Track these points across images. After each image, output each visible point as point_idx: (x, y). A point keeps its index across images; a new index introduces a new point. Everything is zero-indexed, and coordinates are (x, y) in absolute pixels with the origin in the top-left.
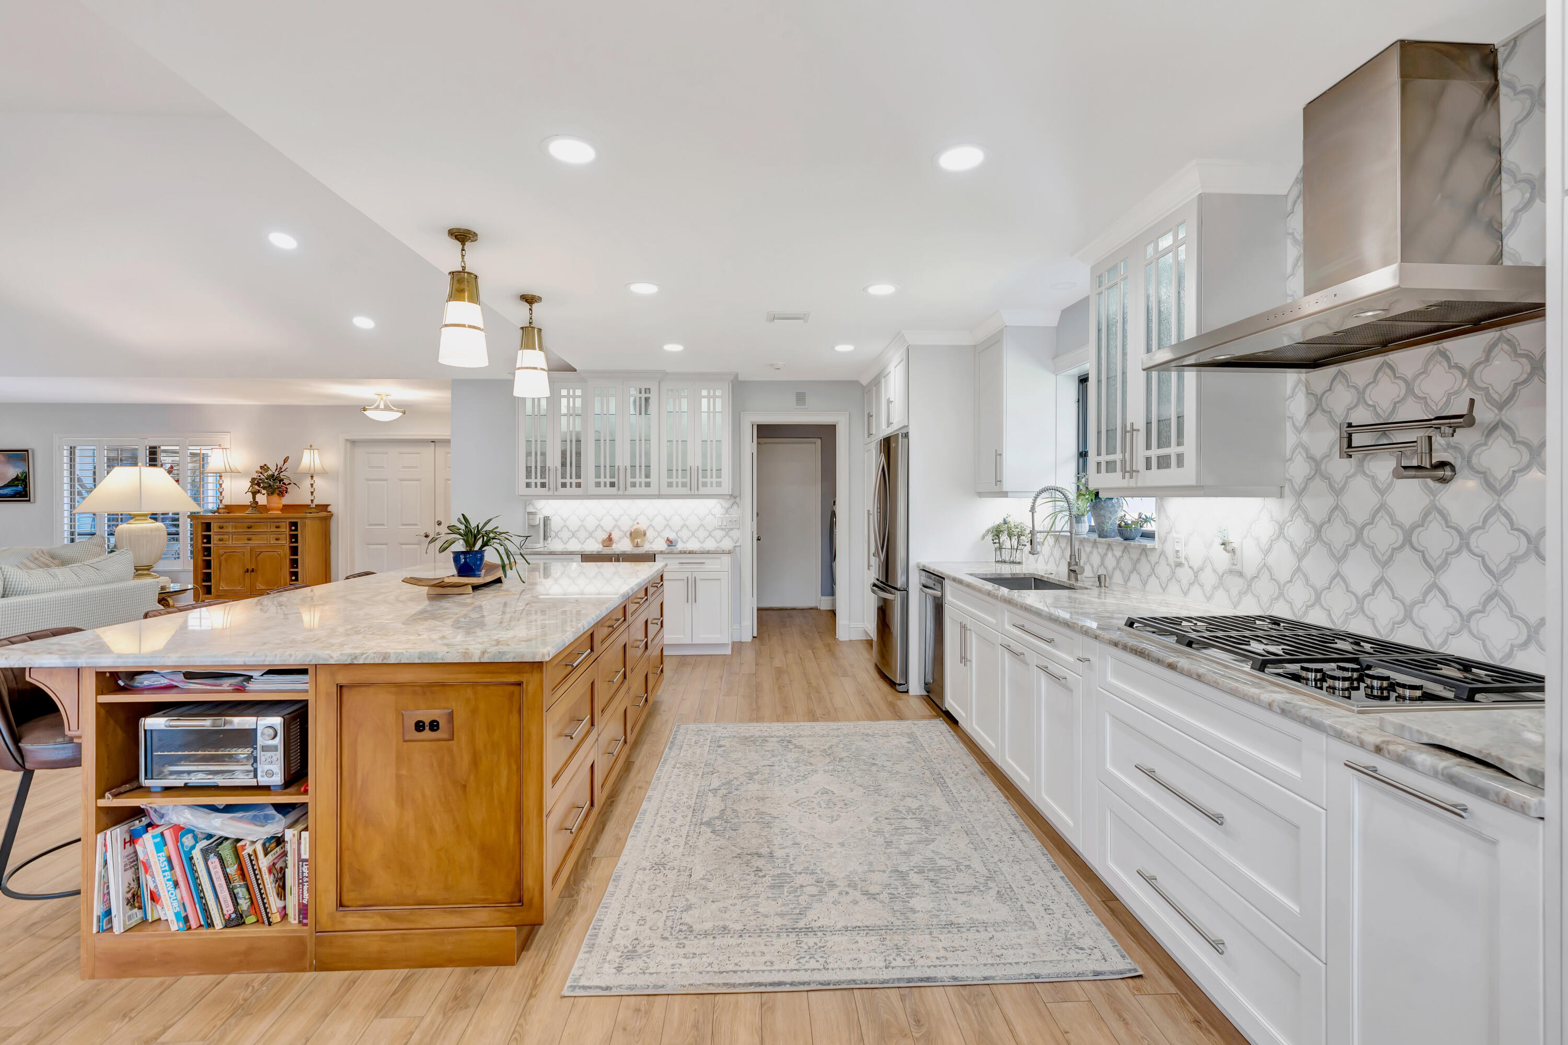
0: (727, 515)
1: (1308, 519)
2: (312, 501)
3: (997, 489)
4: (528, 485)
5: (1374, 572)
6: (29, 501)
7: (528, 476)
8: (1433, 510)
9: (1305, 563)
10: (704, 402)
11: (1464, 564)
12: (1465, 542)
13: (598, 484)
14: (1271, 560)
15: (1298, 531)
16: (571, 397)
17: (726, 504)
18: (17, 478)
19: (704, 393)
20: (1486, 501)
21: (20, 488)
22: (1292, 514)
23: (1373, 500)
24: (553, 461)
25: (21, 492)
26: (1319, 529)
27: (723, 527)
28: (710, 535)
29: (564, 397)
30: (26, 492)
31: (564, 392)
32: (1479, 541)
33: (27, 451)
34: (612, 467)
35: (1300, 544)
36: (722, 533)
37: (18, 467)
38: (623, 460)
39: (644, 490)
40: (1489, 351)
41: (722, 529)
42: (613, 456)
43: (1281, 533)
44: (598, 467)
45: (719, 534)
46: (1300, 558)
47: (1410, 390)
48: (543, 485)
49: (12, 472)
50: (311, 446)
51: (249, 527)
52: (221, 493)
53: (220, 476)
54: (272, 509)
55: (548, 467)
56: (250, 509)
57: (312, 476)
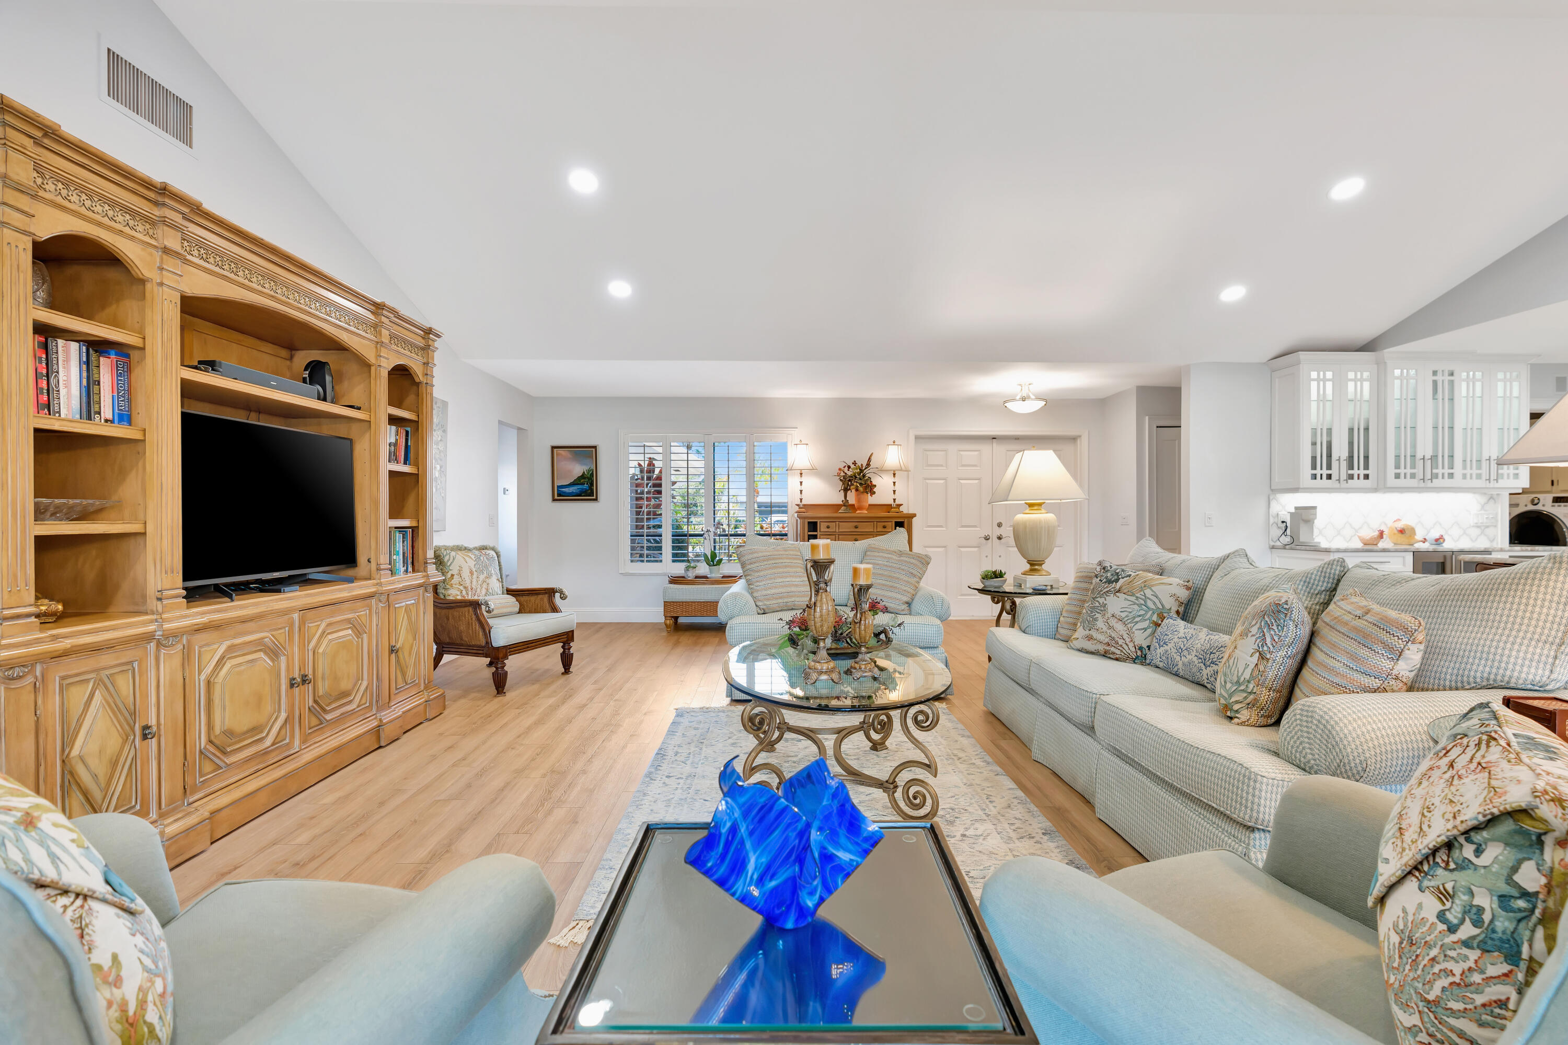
0: (1483, 512)
2: (894, 500)
4: (1314, 477)
6: (596, 499)
7: (1314, 467)
10: (1500, 385)
13: (1397, 476)
16: (1359, 380)
17: (1482, 500)
18: (583, 476)
19: (1500, 375)
21: (586, 486)
24: (1340, 450)
25: (586, 491)
27: (1479, 525)
28: (1465, 533)
29: (1351, 380)
30: (592, 490)
31: (1351, 375)
33: (595, 447)
34: (1413, 456)
36: (1478, 531)
37: (585, 464)
38: (1425, 449)
39: (1447, 482)
41: (1478, 527)
42: (1414, 446)
44: (1397, 457)
45: (1475, 532)
48: (1329, 477)
49: (578, 469)
50: (894, 442)
51: (856, 527)
52: (801, 491)
53: (801, 474)
54: (860, 508)
55: (1335, 456)
56: (843, 508)
57: (894, 474)
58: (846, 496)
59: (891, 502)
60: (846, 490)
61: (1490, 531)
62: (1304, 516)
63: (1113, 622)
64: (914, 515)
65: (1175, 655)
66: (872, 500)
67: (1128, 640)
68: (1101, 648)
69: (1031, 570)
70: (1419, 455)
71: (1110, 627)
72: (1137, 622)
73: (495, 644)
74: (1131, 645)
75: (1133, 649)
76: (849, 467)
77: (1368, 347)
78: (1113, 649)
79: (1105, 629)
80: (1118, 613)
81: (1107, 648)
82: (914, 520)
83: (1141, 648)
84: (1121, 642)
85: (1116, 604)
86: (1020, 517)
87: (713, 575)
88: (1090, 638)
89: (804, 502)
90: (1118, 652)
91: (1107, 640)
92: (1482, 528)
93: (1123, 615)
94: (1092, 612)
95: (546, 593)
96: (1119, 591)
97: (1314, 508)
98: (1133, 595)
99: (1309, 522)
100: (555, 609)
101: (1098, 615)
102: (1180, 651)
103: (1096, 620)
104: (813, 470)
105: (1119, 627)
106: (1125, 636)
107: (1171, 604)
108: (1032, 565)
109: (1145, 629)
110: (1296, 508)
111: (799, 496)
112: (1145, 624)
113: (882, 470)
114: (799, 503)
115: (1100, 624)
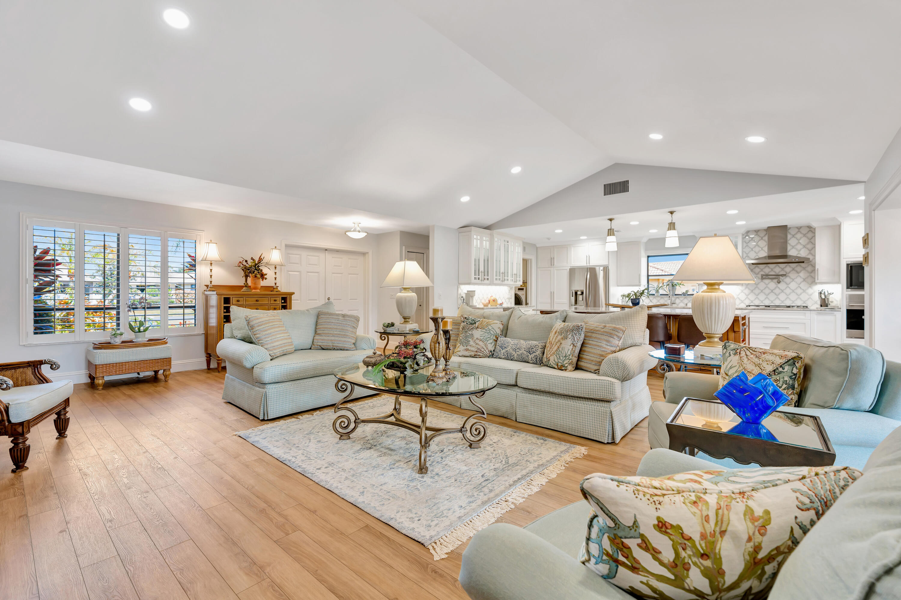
0: (511, 293)
1: (749, 289)
2: (277, 284)
3: (638, 284)
4: (475, 278)
5: (765, 297)
7: (475, 274)
8: (777, 287)
9: (749, 297)
10: (517, 248)
11: (782, 294)
12: (782, 291)
13: (496, 279)
14: (739, 296)
15: (747, 291)
16: (486, 240)
17: (511, 288)
19: (516, 244)
20: (786, 286)
22: (746, 288)
23: (765, 286)
24: (482, 268)
26: (752, 291)
29: (484, 240)
31: (484, 238)
32: (785, 291)
35: (747, 293)
38: (502, 269)
39: (506, 282)
40: (786, 266)
42: (500, 268)
43: (742, 291)
44: (496, 272)
45: (507, 301)
46: (747, 295)
47: (772, 270)
48: (479, 279)
50: (276, 247)
51: (257, 301)
52: (211, 276)
53: (211, 264)
54: (255, 288)
55: (480, 271)
56: (244, 288)
57: (275, 268)
58: (246, 280)
59: (274, 285)
60: (246, 276)
61: (511, 300)
62: (470, 295)
63: (477, 341)
64: (293, 293)
65: (512, 352)
66: (263, 283)
67: (485, 349)
68: (473, 354)
69: (405, 321)
70: (501, 272)
71: (477, 344)
72: (488, 340)
73: (14, 420)
74: (487, 350)
75: (488, 352)
76: (246, 261)
77: (488, 228)
78: (479, 353)
79: (474, 345)
80: (479, 337)
81: (476, 353)
82: (293, 296)
83: (491, 351)
84: (482, 350)
85: (477, 333)
86: (399, 294)
87: (140, 340)
88: (467, 350)
89: (213, 284)
90: (481, 354)
91: (476, 350)
92: (509, 299)
93: (482, 338)
94: (466, 338)
95: (30, 366)
96: (478, 328)
97: (475, 291)
98: (484, 329)
99: (472, 297)
100: (43, 380)
101: (469, 339)
102: (515, 350)
103: (469, 341)
104: (220, 263)
105: (481, 343)
106: (484, 347)
107: (499, 332)
108: (404, 319)
109: (491, 343)
110: (468, 291)
111: (210, 279)
112: (491, 341)
113: (267, 264)
114: (209, 283)
115: (472, 343)
